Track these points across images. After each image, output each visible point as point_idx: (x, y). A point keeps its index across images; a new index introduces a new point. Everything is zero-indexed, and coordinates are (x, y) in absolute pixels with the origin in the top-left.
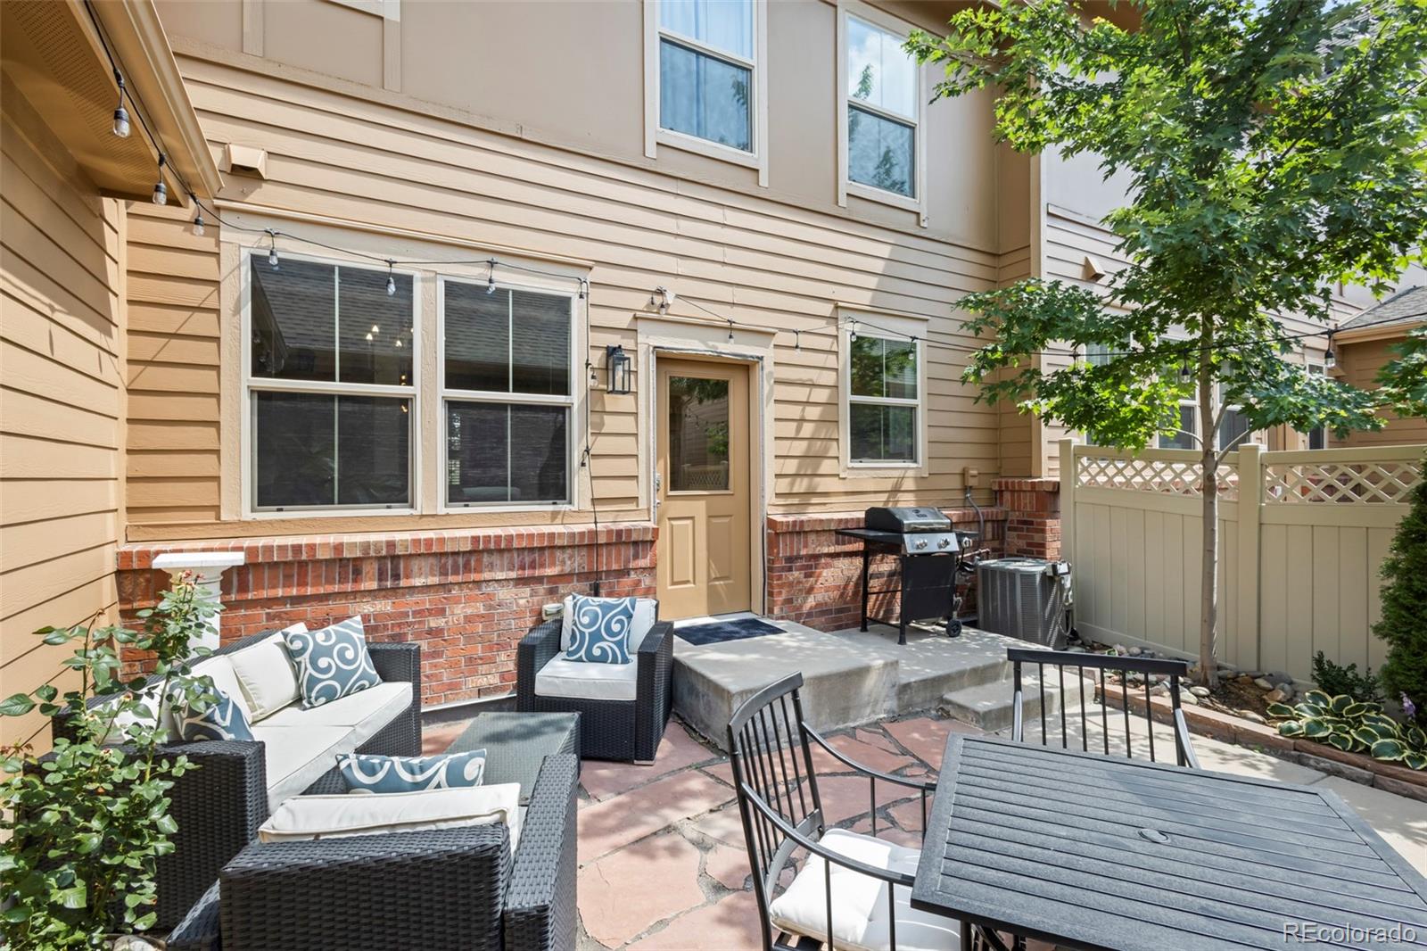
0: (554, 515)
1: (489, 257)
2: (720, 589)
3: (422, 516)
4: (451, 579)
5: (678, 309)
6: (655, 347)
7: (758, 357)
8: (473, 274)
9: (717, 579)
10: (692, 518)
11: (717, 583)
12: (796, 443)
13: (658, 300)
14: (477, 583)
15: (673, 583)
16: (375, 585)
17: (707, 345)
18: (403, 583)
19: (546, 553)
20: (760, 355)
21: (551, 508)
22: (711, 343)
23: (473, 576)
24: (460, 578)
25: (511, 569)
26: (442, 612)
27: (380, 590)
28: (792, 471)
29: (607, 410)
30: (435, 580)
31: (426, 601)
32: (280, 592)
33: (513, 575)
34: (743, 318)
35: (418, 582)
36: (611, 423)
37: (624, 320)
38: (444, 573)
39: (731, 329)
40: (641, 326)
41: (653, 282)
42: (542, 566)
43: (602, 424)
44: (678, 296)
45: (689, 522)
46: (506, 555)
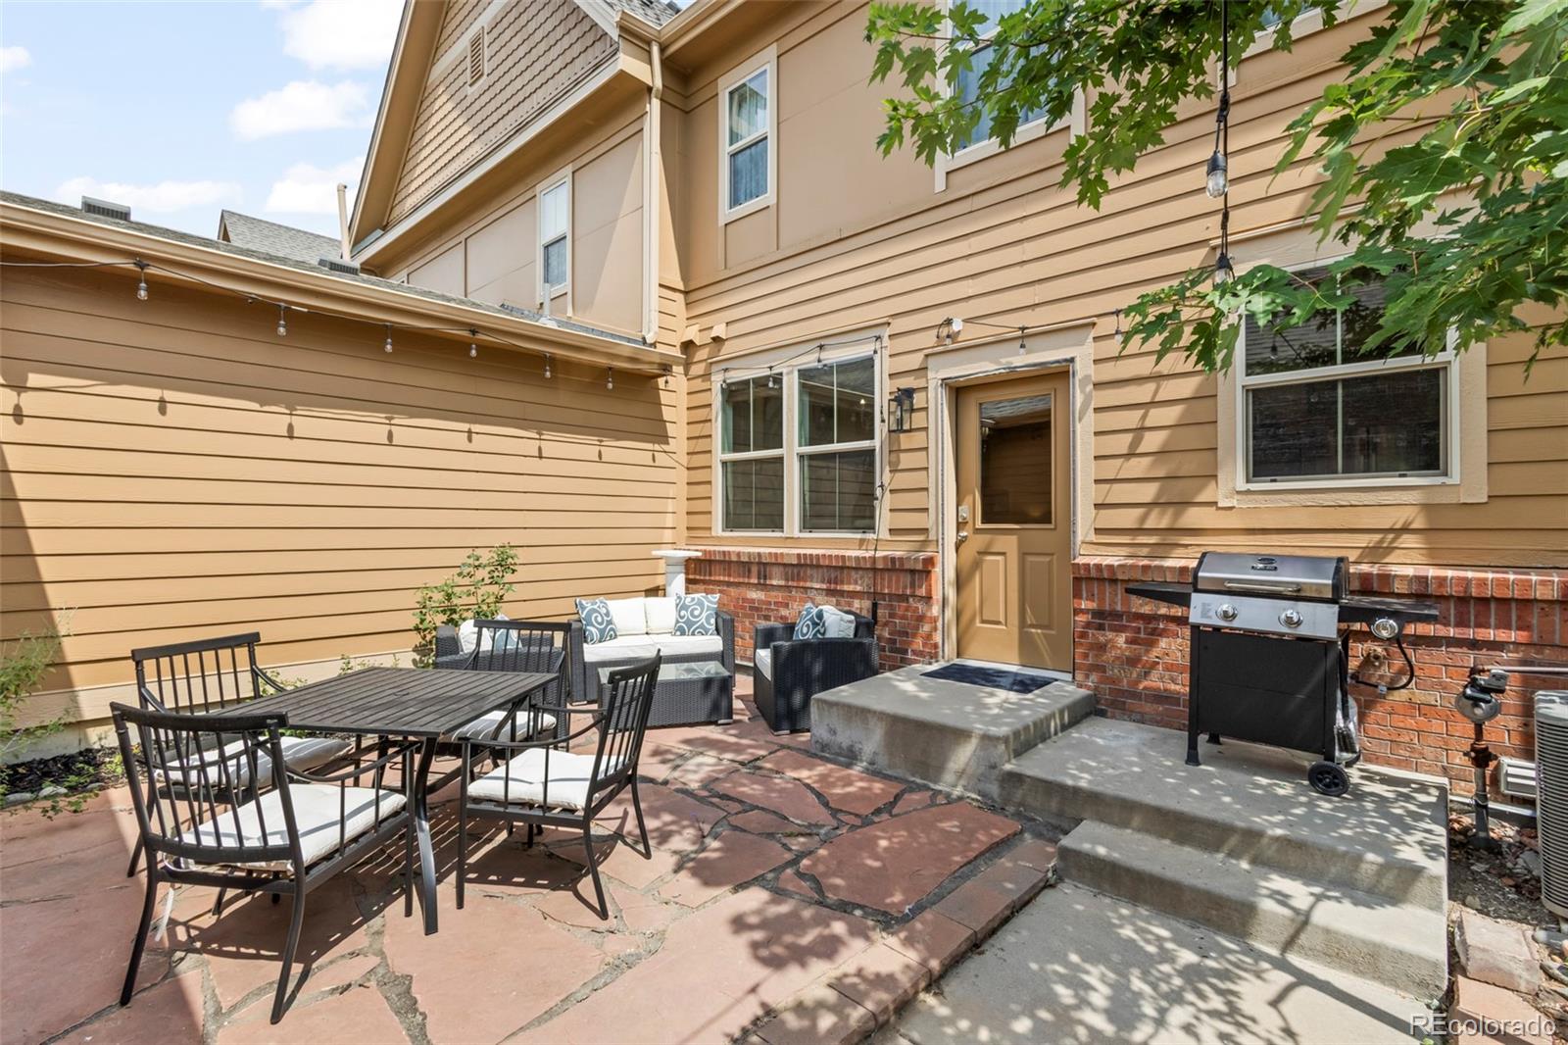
0: (862, 541)
1: (818, 343)
2: (1036, 637)
3: (787, 538)
4: (790, 583)
5: (969, 334)
6: (943, 380)
7: (1066, 360)
8: (809, 361)
9: (1032, 626)
10: (1003, 554)
11: (1033, 630)
12: (1134, 461)
13: (944, 331)
14: (806, 589)
15: (983, 622)
16: (756, 581)
17: (1000, 363)
18: (768, 582)
19: (845, 572)
20: (1068, 356)
21: (859, 536)
22: (1003, 361)
23: (801, 584)
24: (795, 584)
25: (823, 582)
26: (786, 606)
27: (759, 584)
28: (1148, 499)
29: (902, 448)
30: (782, 583)
31: (779, 596)
32: (722, 578)
33: (824, 586)
34: (1035, 320)
35: (775, 582)
36: (906, 461)
37: (915, 361)
38: (787, 580)
39: (1024, 337)
40: (931, 362)
41: (938, 317)
42: (842, 583)
43: (898, 462)
44: (966, 321)
45: (1000, 558)
46: (820, 570)
